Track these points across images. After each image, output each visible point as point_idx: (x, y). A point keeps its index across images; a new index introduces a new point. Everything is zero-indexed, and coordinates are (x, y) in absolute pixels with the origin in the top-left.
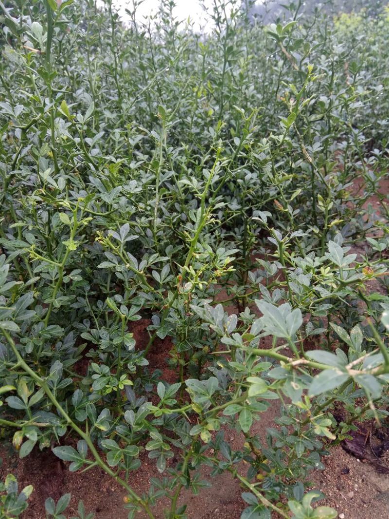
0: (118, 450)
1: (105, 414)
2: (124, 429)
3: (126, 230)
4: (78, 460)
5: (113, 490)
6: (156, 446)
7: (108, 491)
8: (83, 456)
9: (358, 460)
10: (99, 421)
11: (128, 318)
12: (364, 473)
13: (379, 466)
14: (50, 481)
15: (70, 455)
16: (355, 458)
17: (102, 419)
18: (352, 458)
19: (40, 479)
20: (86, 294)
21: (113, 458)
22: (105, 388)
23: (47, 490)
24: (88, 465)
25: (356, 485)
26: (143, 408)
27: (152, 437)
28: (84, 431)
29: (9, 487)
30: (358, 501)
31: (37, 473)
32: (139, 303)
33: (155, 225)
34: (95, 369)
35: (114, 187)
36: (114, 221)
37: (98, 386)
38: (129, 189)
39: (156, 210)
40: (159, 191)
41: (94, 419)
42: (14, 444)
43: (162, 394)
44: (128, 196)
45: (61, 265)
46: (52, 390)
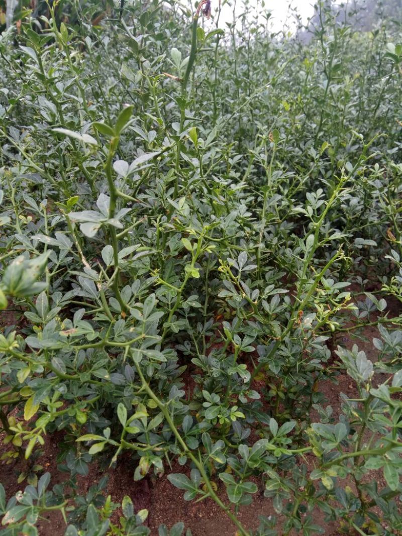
3: (244, 258)
4: (191, 489)
5: (201, 516)
7: (196, 516)
8: (196, 485)
10: (213, 452)
11: (241, 349)
15: (184, 483)
17: (217, 451)
20: (186, 316)
21: (233, 493)
22: (218, 418)
24: (201, 495)
26: (259, 444)
27: (270, 476)
29: (126, 509)
31: (125, 489)
32: (252, 334)
33: (260, 250)
34: (205, 397)
35: (229, 213)
36: (226, 247)
37: (210, 415)
38: (239, 214)
39: (261, 235)
40: (265, 215)
41: (209, 450)
42: (141, 469)
43: (274, 431)
44: (239, 221)
45: (180, 290)
46: (170, 415)
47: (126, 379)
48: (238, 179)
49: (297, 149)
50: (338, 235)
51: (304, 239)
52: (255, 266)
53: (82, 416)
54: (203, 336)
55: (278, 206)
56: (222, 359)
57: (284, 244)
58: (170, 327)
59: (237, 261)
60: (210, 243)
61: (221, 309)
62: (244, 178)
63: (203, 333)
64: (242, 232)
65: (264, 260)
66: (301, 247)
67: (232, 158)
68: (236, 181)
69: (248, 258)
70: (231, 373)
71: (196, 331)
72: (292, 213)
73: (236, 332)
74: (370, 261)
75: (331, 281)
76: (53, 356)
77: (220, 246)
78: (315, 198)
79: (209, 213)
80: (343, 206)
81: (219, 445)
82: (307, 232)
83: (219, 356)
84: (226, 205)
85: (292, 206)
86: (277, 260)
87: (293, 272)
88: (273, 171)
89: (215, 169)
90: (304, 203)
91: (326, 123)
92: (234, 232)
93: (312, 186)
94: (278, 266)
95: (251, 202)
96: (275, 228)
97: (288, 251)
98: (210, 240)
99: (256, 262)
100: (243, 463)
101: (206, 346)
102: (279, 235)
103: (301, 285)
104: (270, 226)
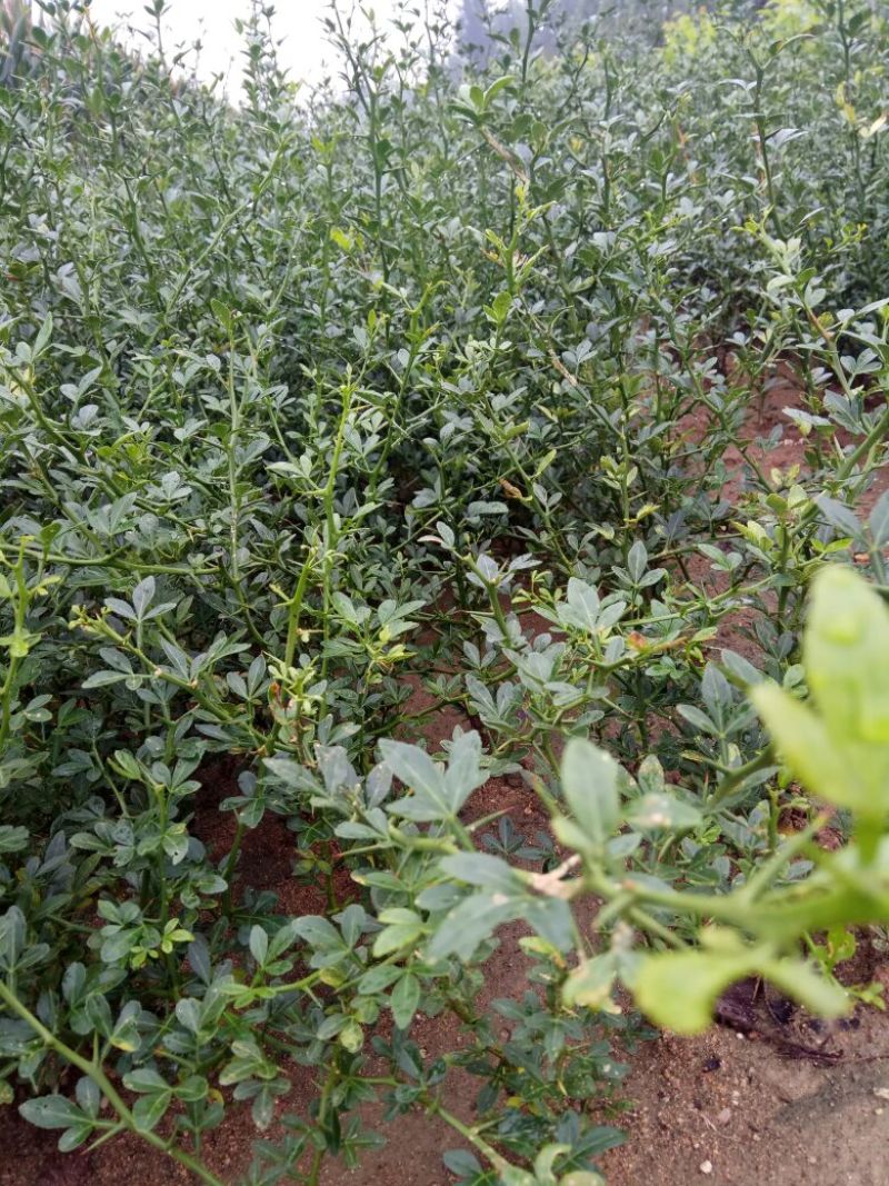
0: (163, 1091)
1: (131, 1013)
2: (181, 1040)
3: (147, 592)
4: (78, 1123)
6: (242, 1073)
8: (91, 1112)
9: (740, 1036)
10: (118, 1029)
11: (171, 791)
12: (751, 1064)
13: (784, 1043)
15: (60, 1114)
16: (732, 1032)
17: (126, 1025)
18: (727, 1033)
21: (147, 1112)
22: (132, 955)
24: (105, 1131)
25: (736, 1093)
26: (215, 990)
27: (237, 1053)
28: (89, 1057)
30: (741, 1127)
31: (31, 1154)
33: (236, 565)
34: (106, 914)
37: (113, 952)
39: (233, 531)
40: (236, 487)
41: (107, 1028)
43: (260, 952)
45: (3, 691)
59: (131, 604)
70: (146, 850)
81: (128, 1014)
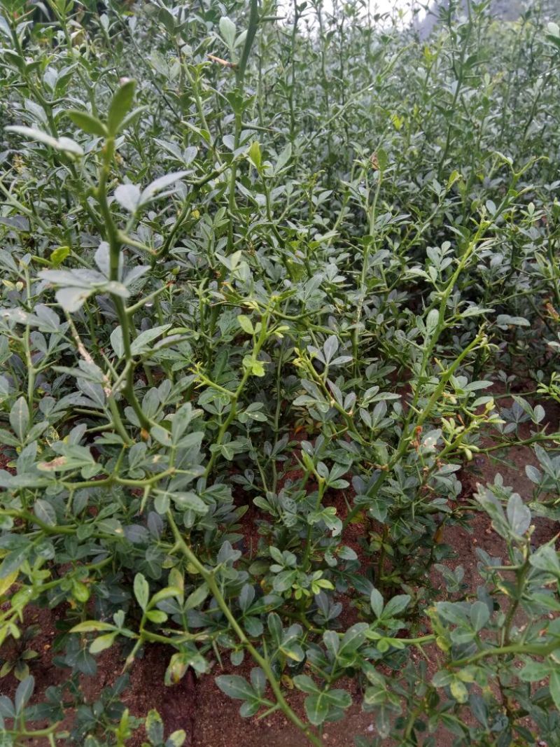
0: (318, 694)
3: (333, 346)
6: (379, 697)
8: (259, 692)
10: (285, 642)
11: (328, 484)
14: (177, 699)
15: (240, 689)
19: (162, 694)
22: (292, 590)
23: (174, 712)
24: (267, 708)
26: (354, 631)
27: (371, 680)
29: (151, 730)
32: (345, 462)
33: (357, 333)
34: (274, 556)
35: (310, 276)
36: (306, 328)
37: (281, 585)
38: (326, 279)
39: (359, 310)
40: (365, 280)
41: (278, 639)
42: (173, 674)
43: (378, 608)
44: (327, 289)
45: (235, 395)
46: (219, 586)
47: (149, 534)
48: (327, 228)
49: (412, 184)
50: (474, 310)
51: (423, 316)
52: (350, 358)
53: (82, 591)
54: (274, 461)
55: (385, 267)
56: (300, 499)
57: (394, 324)
58: (219, 451)
59: (322, 351)
60: (282, 322)
61: (300, 420)
62: (336, 225)
63: (273, 458)
64: (331, 306)
65: (364, 347)
66: (419, 328)
67: (317, 194)
68: (322, 231)
69: (340, 345)
70: (313, 521)
71: (263, 454)
72: (405, 278)
73: (321, 458)
74: (518, 347)
75: (464, 379)
76: (38, 497)
77: (297, 328)
78: (440, 256)
79: (282, 278)
80: (481, 267)
81: (293, 633)
82: (427, 306)
83: (295, 493)
84: (307, 265)
85: (406, 267)
86: (382, 347)
87: (406, 365)
88: (377, 215)
89: (292, 212)
90: (423, 262)
91: (455, 146)
92: (319, 306)
93: (434, 238)
94: (385, 356)
95: (345, 261)
96: (380, 299)
97: (399, 334)
98: (281, 318)
99: (351, 350)
100: (331, 658)
101: (277, 476)
102: (385, 311)
103: (419, 386)
104: (373, 297)
